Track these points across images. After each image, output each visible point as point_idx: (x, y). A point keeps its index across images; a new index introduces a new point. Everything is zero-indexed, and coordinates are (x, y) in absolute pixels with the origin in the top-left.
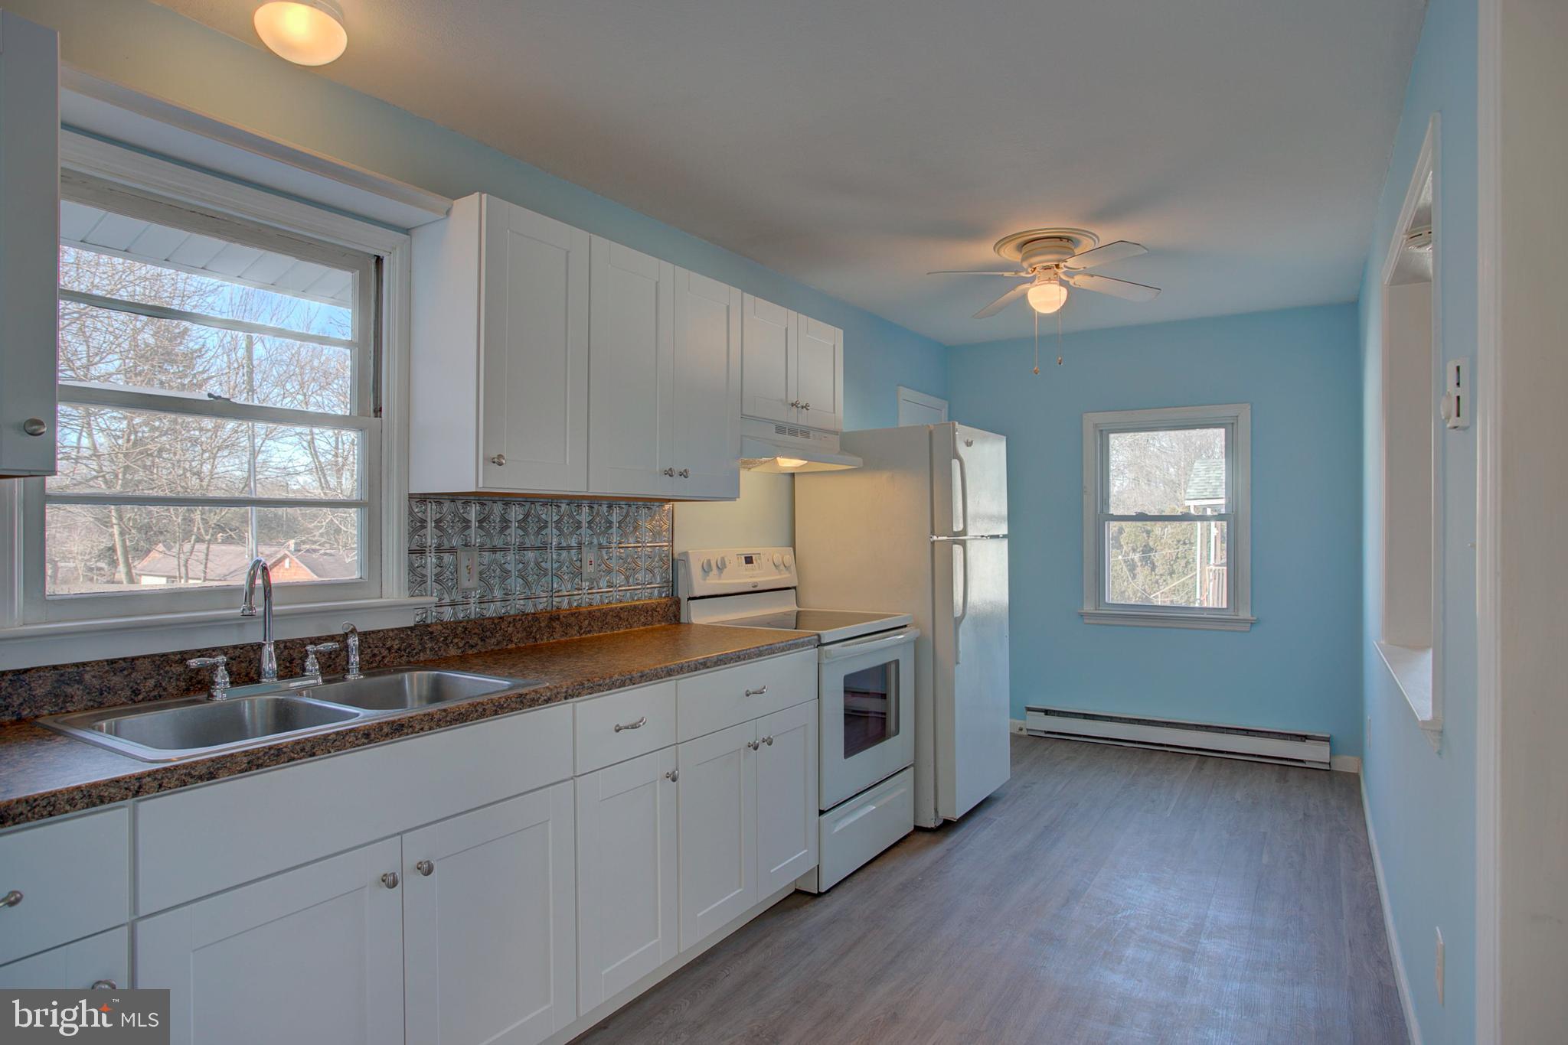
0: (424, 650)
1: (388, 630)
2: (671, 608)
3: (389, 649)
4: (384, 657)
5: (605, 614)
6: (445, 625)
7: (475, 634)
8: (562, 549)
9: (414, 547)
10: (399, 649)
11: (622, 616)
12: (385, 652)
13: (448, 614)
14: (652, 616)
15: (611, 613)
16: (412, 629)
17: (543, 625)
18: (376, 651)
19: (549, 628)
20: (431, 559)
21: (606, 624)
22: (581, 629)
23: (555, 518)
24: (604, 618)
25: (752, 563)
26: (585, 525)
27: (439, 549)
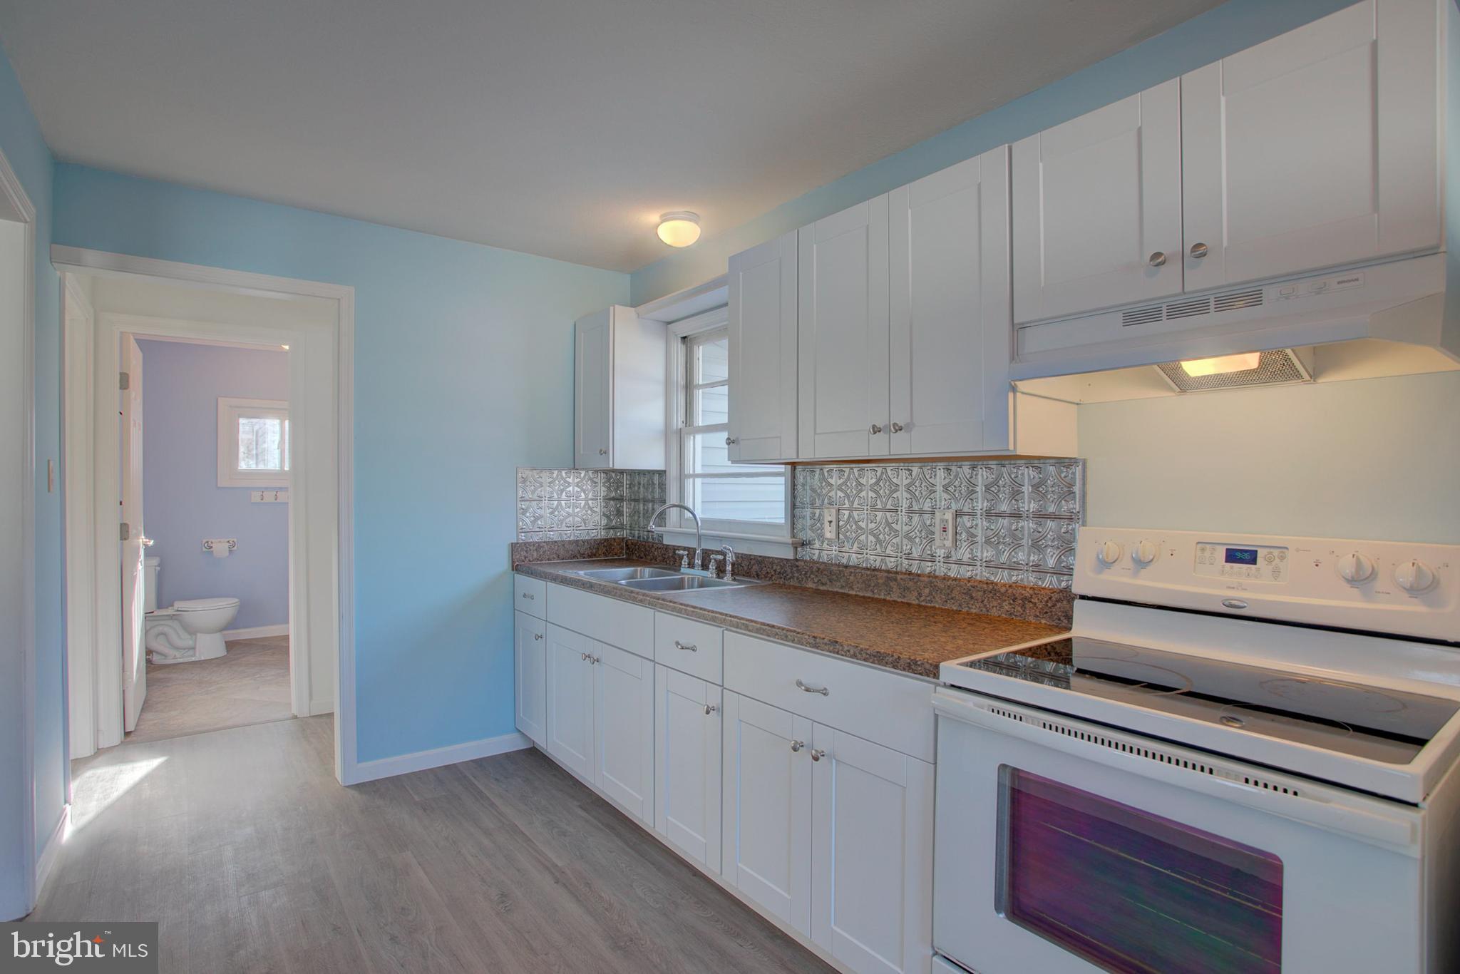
2: (1059, 605)
5: (951, 589)
7: (825, 575)
8: (914, 512)
11: (974, 595)
13: (816, 556)
14: (1023, 606)
15: (958, 588)
17: (880, 581)
18: (768, 570)
19: (887, 586)
20: (807, 513)
21: (952, 599)
22: (920, 597)
23: (906, 482)
24: (949, 591)
25: (1253, 560)
26: (939, 488)
27: (813, 506)
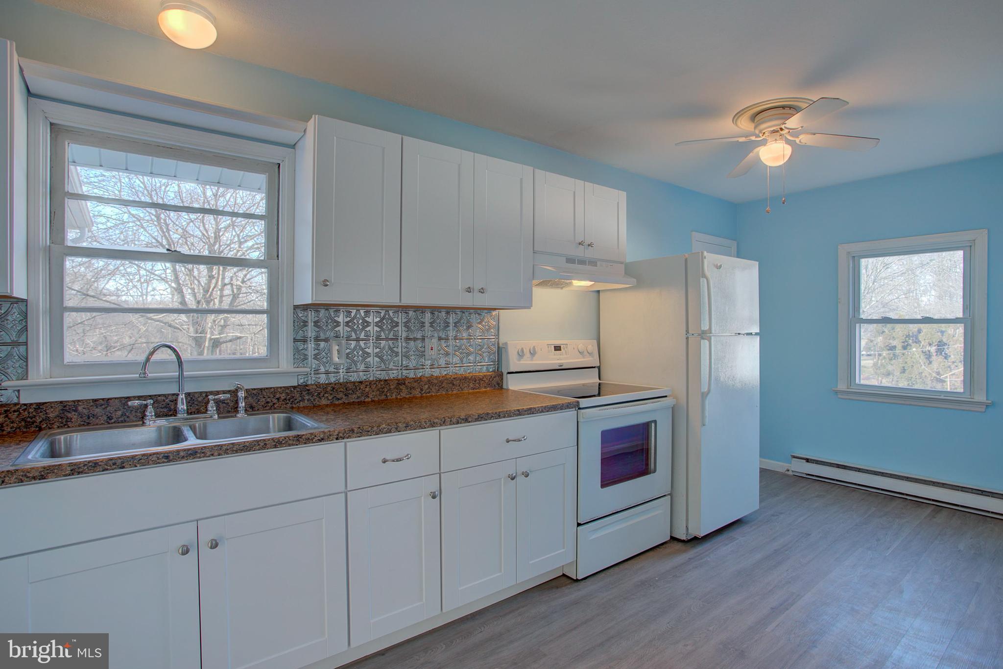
0: (303, 400)
1: (277, 388)
2: (495, 379)
3: (278, 399)
4: (274, 404)
5: (442, 382)
6: (318, 385)
7: (341, 391)
8: (410, 339)
9: (298, 338)
10: (285, 399)
11: (455, 383)
12: (275, 401)
13: (323, 379)
14: (479, 384)
15: (446, 381)
16: (294, 387)
17: (392, 387)
18: (269, 400)
19: (397, 389)
20: (311, 345)
21: (442, 388)
22: (422, 391)
23: (404, 320)
24: (440, 384)
25: (560, 350)
26: (427, 325)
27: (317, 339)
